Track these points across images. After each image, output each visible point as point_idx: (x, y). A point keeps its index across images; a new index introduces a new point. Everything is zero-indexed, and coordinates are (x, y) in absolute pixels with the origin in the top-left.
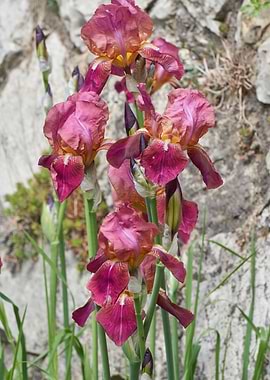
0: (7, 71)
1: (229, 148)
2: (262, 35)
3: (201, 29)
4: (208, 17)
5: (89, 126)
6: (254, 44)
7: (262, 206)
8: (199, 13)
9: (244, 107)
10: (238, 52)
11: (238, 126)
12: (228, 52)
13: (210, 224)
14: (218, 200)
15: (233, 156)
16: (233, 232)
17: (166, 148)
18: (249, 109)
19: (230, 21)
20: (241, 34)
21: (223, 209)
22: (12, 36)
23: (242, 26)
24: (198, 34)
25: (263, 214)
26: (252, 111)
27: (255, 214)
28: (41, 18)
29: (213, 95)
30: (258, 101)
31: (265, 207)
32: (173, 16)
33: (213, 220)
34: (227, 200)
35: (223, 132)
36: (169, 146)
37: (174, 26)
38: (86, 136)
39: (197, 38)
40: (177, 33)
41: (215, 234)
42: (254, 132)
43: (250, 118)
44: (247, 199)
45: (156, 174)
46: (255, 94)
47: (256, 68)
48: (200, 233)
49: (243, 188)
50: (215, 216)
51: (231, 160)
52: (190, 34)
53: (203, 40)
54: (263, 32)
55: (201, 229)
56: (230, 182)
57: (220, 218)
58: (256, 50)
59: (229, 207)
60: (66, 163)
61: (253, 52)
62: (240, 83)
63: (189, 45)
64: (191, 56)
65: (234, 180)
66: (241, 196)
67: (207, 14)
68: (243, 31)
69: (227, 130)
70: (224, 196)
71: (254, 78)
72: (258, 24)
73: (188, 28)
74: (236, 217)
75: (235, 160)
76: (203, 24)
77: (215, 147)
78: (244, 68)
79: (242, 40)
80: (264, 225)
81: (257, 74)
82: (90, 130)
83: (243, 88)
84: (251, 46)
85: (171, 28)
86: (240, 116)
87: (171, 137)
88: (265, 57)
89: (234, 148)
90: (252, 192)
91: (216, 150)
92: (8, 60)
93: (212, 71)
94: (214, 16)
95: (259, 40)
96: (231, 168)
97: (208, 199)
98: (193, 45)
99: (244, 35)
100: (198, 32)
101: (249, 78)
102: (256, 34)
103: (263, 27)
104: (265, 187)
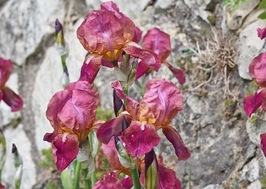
0: (45, 49)
1: (217, 114)
2: (242, 24)
3: (195, 17)
4: (200, 8)
5: (82, 110)
6: (236, 30)
7: (243, 163)
8: (194, 5)
9: (228, 81)
10: (223, 37)
11: (224, 97)
12: (216, 36)
13: (202, 177)
14: (209, 158)
15: (220, 121)
16: (220, 184)
17: (143, 128)
18: (233, 83)
19: (218, 12)
20: (226, 22)
21: (212, 164)
22: (48, 20)
23: (227, 16)
24: (193, 22)
25: (243, 170)
26: (235, 85)
27: (237, 169)
28: (71, 6)
29: (204, 71)
30: (239, 77)
31: (245, 164)
32: (173, 7)
33: (205, 173)
34: (215, 157)
35: (212, 102)
36: (145, 126)
37: (174, 15)
38: (81, 118)
39: (192, 25)
40: (176, 20)
41: (206, 185)
42: (236, 102)
43: (233, 91)
44: (231, 156)
45: (134, 149)
46: (238, 71)
47: (238, 50)
48: (195, 184)
49: (228, 148)
50: (206, 170)
51: (218, 125)
52: (186, 21)
53: (197, 27)
54: (244, 21)
55: (195, 181)
56: (218, 143)
57: (210, 172)
58: (238, 36)
59: (217, 164)
60: (64, 140)
61: (235, 37)
62: (225, 62)
63: (185, 30)
64: (187, 40)
65: (221, 141)
66: (226, 155)
67: (199, 6)
68: (227, 20)
69: (215, 101)
70: (213, 154)
71: (236, 58)
72: (239, 14)
73: (185, 16)
74: (223, 172)
75: (222, 124)
76: (197, 13)
77: (206, 114)
78: (228, 50)
79: (227, 27)
80: (244, 178)
81: (239, 55)
82: (84, 114)
83: (228, 66)
84: (234, 32)
85: (172, 16)
86: (226, 89)
87: (147, 120)
88: (245, 41)
89: (221, 115)
90: (235, 151)
91: (206, 117)
92: (45, 39)
93: (203, 52)
94: (205, 7)
95: (241, 27)
96: (218, 131)
97: (200, 157)
98: (189, 30)
99: (228, 23)
100: (193, 19)
101: (233, 58)
102: (238, 22)
103: (243, 17)
104: (245, 147)
